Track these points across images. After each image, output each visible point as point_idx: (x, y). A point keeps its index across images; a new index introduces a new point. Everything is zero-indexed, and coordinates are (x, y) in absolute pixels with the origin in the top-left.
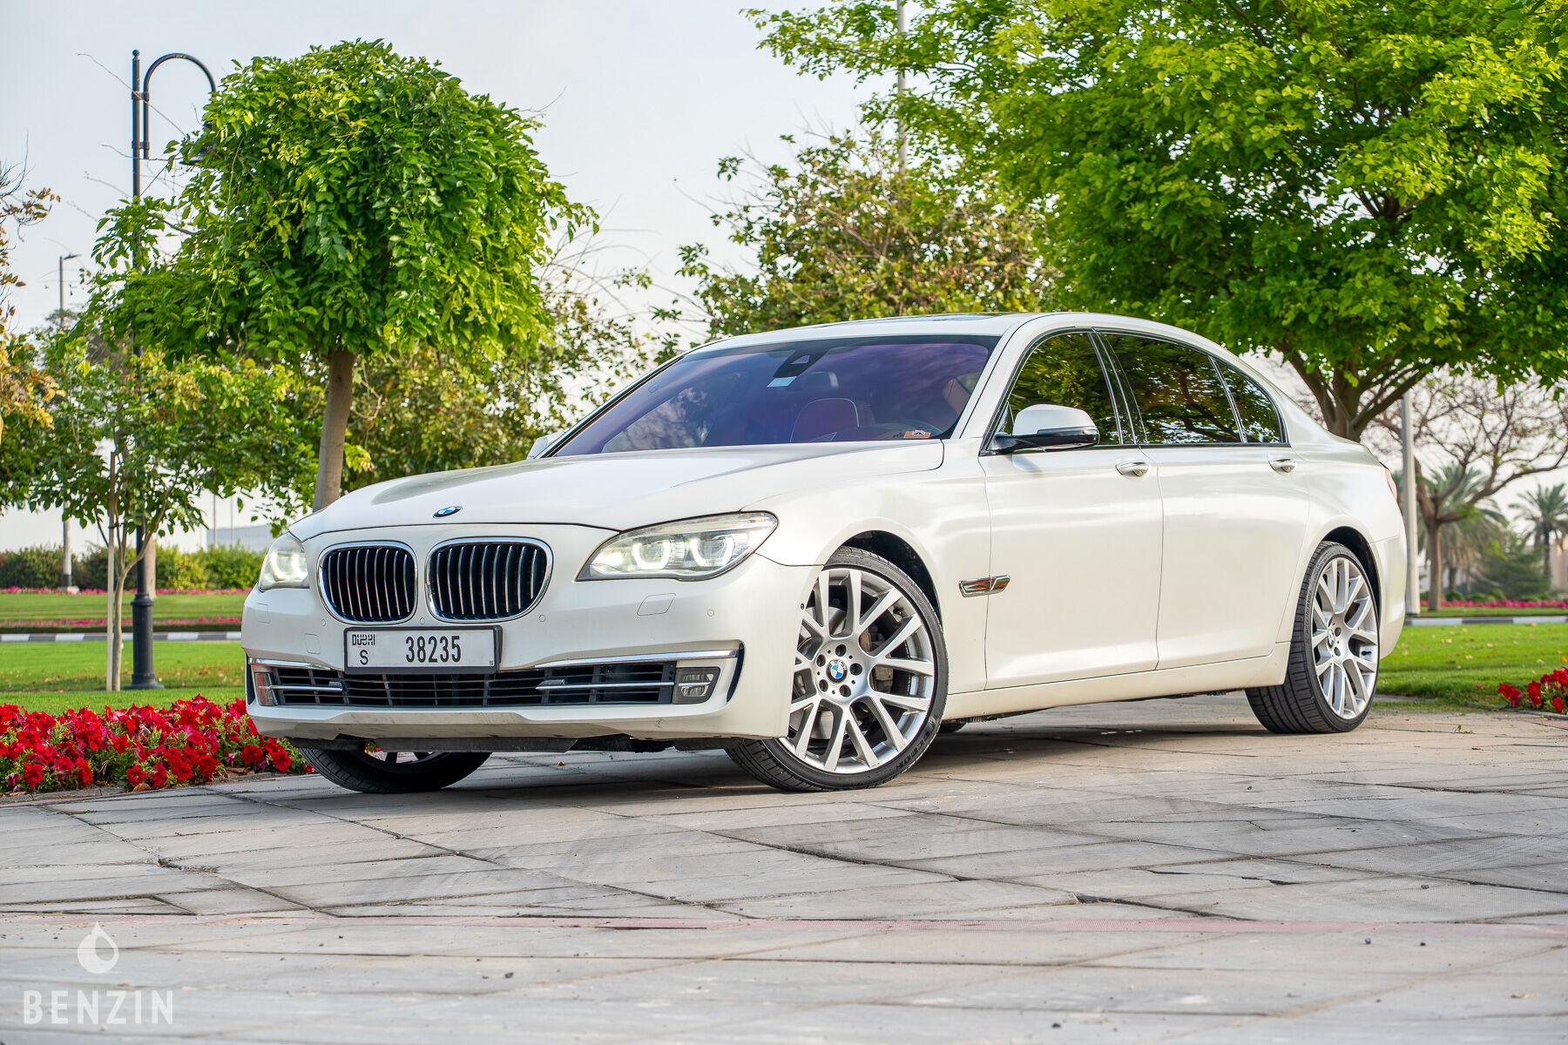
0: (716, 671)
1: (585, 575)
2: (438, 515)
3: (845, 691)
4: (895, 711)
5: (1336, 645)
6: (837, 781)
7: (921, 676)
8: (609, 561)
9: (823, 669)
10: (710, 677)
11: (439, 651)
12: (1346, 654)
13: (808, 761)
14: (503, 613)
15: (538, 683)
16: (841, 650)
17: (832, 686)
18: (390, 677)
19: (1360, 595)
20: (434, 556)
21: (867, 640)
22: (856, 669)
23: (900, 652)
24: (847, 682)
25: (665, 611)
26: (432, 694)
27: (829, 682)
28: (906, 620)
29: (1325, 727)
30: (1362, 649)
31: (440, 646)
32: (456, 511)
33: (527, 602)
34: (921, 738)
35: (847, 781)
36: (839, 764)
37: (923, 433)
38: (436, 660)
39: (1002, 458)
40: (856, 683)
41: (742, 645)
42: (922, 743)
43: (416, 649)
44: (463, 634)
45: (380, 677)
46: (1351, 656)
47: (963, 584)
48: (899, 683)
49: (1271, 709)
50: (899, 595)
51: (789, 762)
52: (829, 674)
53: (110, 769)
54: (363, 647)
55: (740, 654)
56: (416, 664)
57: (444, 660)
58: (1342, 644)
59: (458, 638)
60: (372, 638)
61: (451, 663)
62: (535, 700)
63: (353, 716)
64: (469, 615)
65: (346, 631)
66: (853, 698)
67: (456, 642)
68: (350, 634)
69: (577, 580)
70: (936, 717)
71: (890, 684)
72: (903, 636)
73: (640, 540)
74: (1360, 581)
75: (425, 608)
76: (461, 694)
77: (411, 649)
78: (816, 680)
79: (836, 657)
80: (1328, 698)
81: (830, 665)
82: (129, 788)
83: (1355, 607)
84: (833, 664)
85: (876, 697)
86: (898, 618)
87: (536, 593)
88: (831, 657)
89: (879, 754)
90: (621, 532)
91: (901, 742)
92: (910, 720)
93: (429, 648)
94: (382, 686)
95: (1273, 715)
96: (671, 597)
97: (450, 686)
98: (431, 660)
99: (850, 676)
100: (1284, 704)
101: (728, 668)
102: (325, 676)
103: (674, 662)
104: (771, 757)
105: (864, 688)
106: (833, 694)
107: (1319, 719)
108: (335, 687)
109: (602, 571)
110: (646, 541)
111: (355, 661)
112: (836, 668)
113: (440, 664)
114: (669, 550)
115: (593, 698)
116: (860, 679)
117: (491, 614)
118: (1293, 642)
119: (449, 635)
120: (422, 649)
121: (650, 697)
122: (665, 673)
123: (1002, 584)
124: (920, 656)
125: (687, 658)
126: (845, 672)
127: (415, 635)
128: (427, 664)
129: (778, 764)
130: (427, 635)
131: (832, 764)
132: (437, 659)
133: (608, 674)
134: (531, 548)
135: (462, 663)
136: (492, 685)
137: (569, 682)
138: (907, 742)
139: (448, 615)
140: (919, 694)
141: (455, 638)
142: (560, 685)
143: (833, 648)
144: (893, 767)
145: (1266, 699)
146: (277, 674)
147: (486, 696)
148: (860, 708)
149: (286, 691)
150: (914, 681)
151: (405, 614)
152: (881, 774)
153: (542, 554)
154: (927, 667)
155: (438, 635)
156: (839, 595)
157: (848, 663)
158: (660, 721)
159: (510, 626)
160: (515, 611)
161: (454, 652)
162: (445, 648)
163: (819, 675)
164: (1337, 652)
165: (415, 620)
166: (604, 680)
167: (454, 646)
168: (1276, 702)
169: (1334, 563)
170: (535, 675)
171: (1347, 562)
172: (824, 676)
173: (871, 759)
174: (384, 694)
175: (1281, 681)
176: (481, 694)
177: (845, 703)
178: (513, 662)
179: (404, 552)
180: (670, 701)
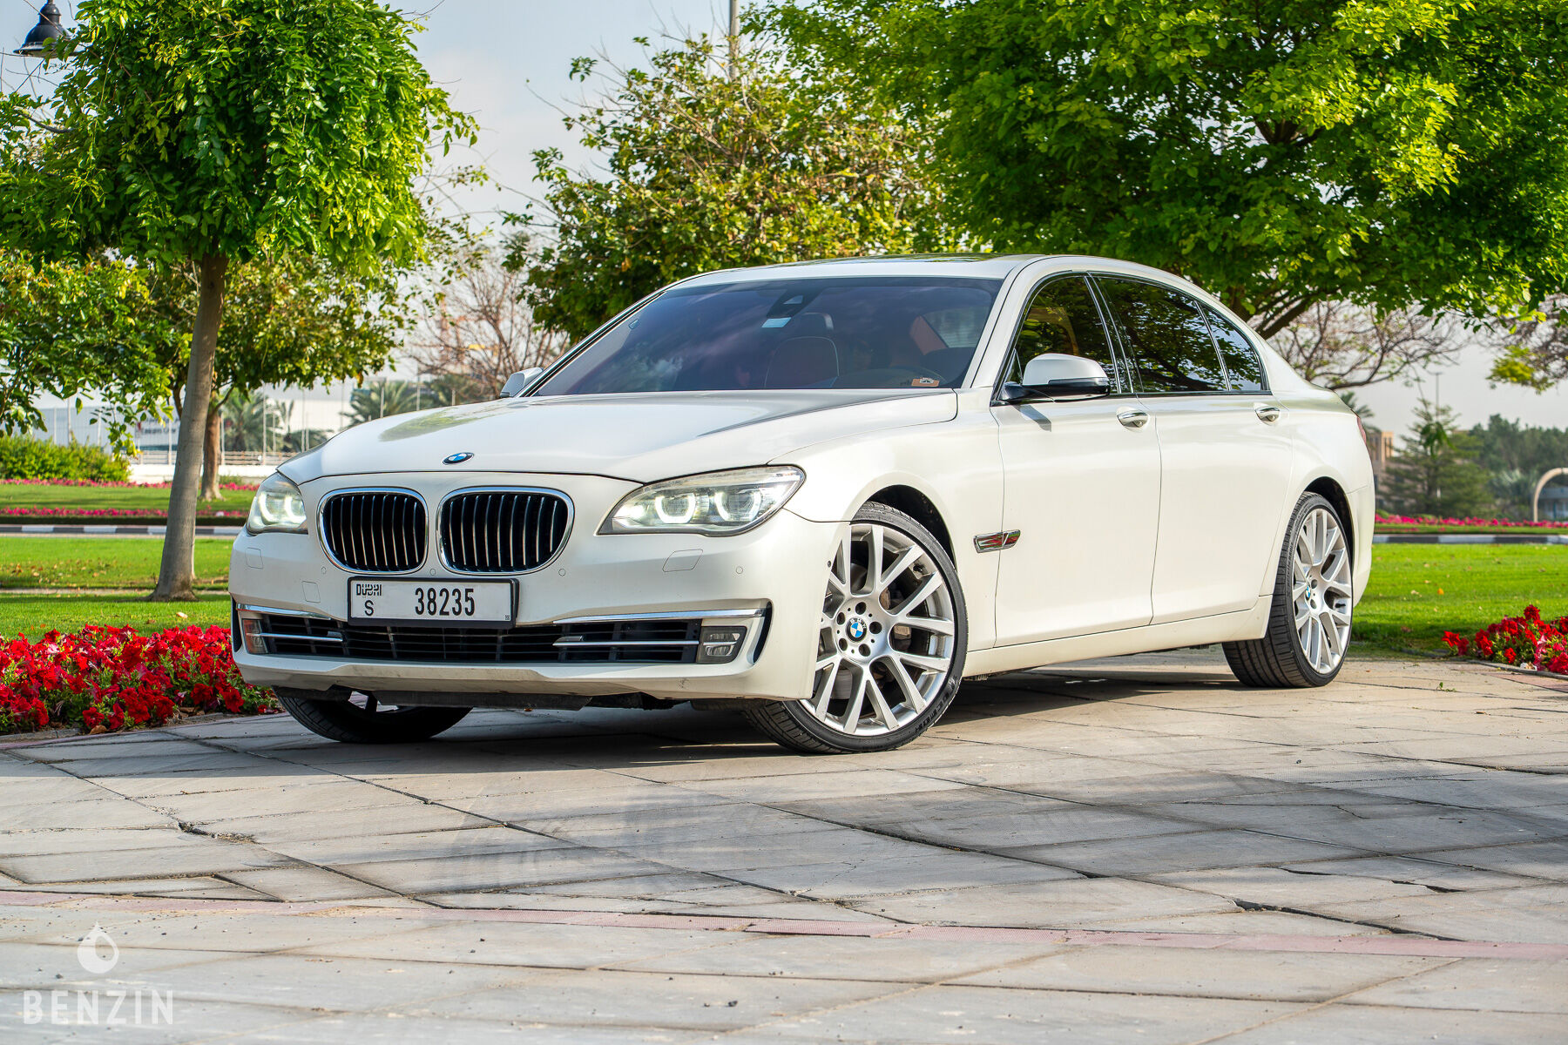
0: (743, 631)
1: (608, 528)
2: (447, 462)
3: (864, 650)
4: (914, 671)
5: (1312, 597)
6: (856, 743)
7: (941, 635)
8: (630, 514)
9: (843, 628)
10: (736, 636)
11: (452, 603)
12: (1322, 607)
13: (828, 722)
14: (519, 566)
15: (555, 639)
16: (861, 608)
17: (851, 645)
18: (395, 629)
19: (1336, 547)
20: (447, 504)
21: (887, 597)
22: (875, 628)
23: (920, 611)
24: (867, 641)
25: (691, 569)
26: (441, 648)
27: (848, 641)
28: (927, 578)
29: (1302, 681)
30: (1336, 601)
31: (452, 599)
32: (467, 458)
33: (546, 555)
34: (940, 700)
35: (867, 743)
36: (858, 726)
37: (932, 381)
38: (447, 613)
39: (1011, 407)
40: (874, 642)
41: (770, 604)
42: (941, 705)
43: (426, 601)
44: (477, 587)
45: (384, 629)
46: (1326, 609)
47: (977, 540)
48: (917, 641)
49: (1247, 663)
50: (921, 552)
51: (808, 723)
52: (848, 632)
53: (64, 709)
54: (368, 598)
55: (767, 613)
56: (426, 616)
57: (457, 614)
58: (1318, 596)
59: (472, 590)
60: (379, 588)
61: (463, 617)
62: (553, 656)
63: (355, 668)
64: (483, 567)
65: (350, 580)
66: (872, 657)
67: (470, 595)
68: (354, 584)
69: (599, 534)
70: (955, 678)
71: (908, 643)
72: (924, 595)
73: (664, 493)
74: (1337, 532)
75: (435, 559)
76: (469, 648)
77: (420, 601)
78: (836, 639)
79: (855, 615)
80: (1306, 652)
81: (850, 624)
82: (85, 730)
83: (1331, 558)
84: (853, 622)
85: (896, 656)
86: (918, 576)
87: (555, 547)
88: (851, 615)
89: (898, 715)
90: (645, 484)
91: (919, 701)
92: (928, 680)
93: (440, 601)
94: (387, 637)
95: (1250, 668)
96: (698, 553)
97: (458, 639)
98: (442, 613)
99: (870, 635)
100: (1262, 658)
101: (755, 626)
102: (322, 625)
103: (700, 621)
104: (791, 718)
105: (884, 647)
106: (852, 654)
107: (1297, 673)
108: (334, 638)
109: (626, 524)
110: (668, 493)
111: (359, 612)
112: (855, 626)
113: (452, 617)
114: (694, 506)
115: (613, 656)
116: (879, 638)
117: (507, 567)
118: (1275, 595)
119: (462, 587)
120: (432, 601)
121: (674, 656)
122: (690, 631)
123: (1012, 539)
124: (940, 616)
125: (713, 617)
126: (865, 630)
127: (426, 586)
128: (437, 617)
129: (798, 726)
130: (438, 587)
131: (851, 726)
132: (449, 611)
133: (628, 631)
134: (550, 499)
135: (476, 617)
136: (505, 640)
137: (586, 639)
138: (927, 703)
139: (461, 567)
140: (939, 654)
141: (468, 591)
142: (578, 642)
143: (853, 606)
144: (913, 730)
145: (1244, 652)
146: (268, 621)
147: (499, 652)
148: (880, 669)
149: (277, 640)
150: (933, 640)
151: (413, 564)
152: (900, 737)
153: (563, 508)
154: (947, 626)
155: (450, 587)
156: (861, 551)
157: (868, 621)
158: (684, 680)
159: (528, 579)
160: (532, 564)
161: (468, 605)
162: (458, 601)
163: (840, 633)
164: (1313, 605)
165: (424, 571)
166: (623, 638)
167: (467, 599)
168: (1254, 655)
169: (1314, 514)
170: (551, 631)
171: (1325, 513)
172: (843, 635)
173: (890, 720)
174: (389, 646)
175: (1262, 635)
176: (494, 648)
177: (865, 662)
178: (531, 616)
179: (413, 500)
180: (694, 661)
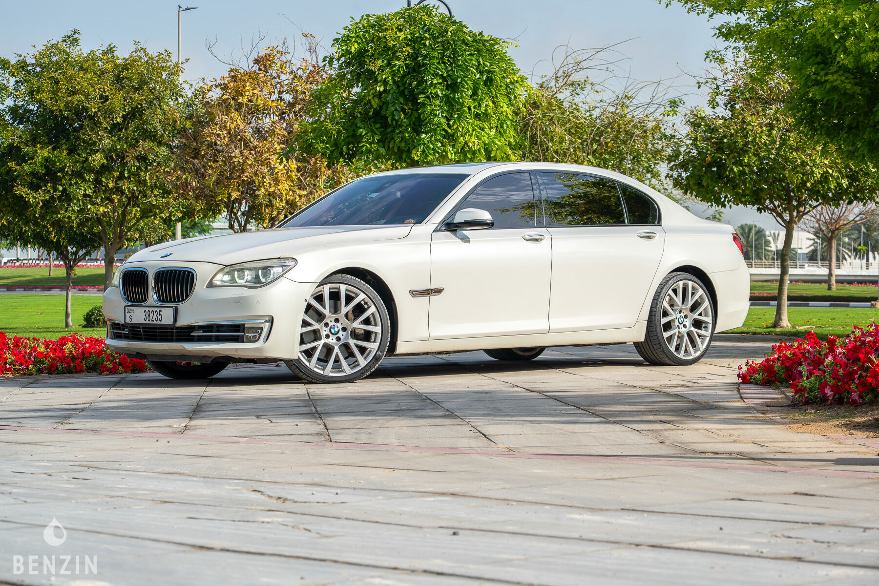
0: (262, 329)
1: (211, 285)
2: (162, 257)
3: (338, 339)
4: (361, 349)
5: (685, 323)
6: (331, 379)
7: (376, 333)
8: (221, 279)
9: (327, 329)
10: (260, 331)
11: (155, 317)
12: (690, 328)
13: (315, 369)
14: (179, 301)
15: (192, 332)
16: (337, 320)
17: (332, 337)
18: (143, 328)
19: (701, 298)
20: (156, 274)
21: (351, 316)
22: (344, 329)
24: (340, 335)
25: (239, 302)
26: (156, 336)
27: (330, 335)
28: (369, 307)
29: (670, 363)
31: (155, 314)
32: (170, 255)
33: (187, 296)
34: (373, 361)
35: (334, 379)
36: (331, 372)
37: (413, 221)
39: (447, 233)
40: (343, 336)
41: (273, 318)
42: (374, 363)
43: (147, 315)
44: (163, 310)
45: (139, 328)
46: (693, 329)
47: (411, 292)
48: (366, 336)
50: (365, 296)
51: (305, 370)
52: (330, 331)
54: (130, 314)
55: (272, 321)
56: (147, 322)
57: (157, 321)
58: (689, 323)
60: (134, 310)
61: (159, 322)
62: (192, 339)
64: (167, 301)
65: (125, 306)
66: (341, 342)
67: (160, 313)
68: (127, 308)
69: (206, 287)
70: (381, 352)
71: (363, 337)
72: (367, 314)
73: (236, 270)
74: (700, 292)
75: (153, 297)
76: (167, 336)
77: (145, 315)
78: (324, 334)
79: (334, 323)
80: (672, 349)
81: (331, 327)
83: (696, 305)
84: (333, 326)
85: (352, 342)
86: (366, 306)
87: (190, 292)
88: (331, 324)
89: (351, 368)
90: (226, 266)
91: (363, 362)
92: (370, 352)
93: (151, 315)
94: (140, 331)
95: (647, 356)
96: (242, 295)
97: (167, 332)
98: (152, 321)
99: (341, 333)
101: (266, 326)
103: (244, 324)
104: (297, 367)
105: (347, 338)
106: (332, 341)
108: (126, 331)
109: (218, 283)
110: (238, 270)
111: (128, 321)
112: (334, 329)
113: (155, 322)
114: (247, 275)
115: (213, 339)
116: (345, 333)
117: (174, 301)
119: (158, 309)
120: (149, 315)
122: (241, 329)
123: (439, 291)
124: (376, 325)
125: (249, 323)
126: (339, 331)
127: (147, 309)
128: (151, 322)
129: (301, 371)
130: (151, 309)
131: (329, 371)
132: (154, 320)
133: (221, 329)
134: (189, 272)
135: (163, 322)
136: (177, 332)
137: (204, 332)
138: (366, 363)
139: (160, 301)
140: (374, 342)
141: (160, 311)
142: (200, 333)
143: (333, 320)
144: (359, 374)
145: (642, 348)
146: (113, 325)
147: (175, 338)
148: (348, 347)
149: (116, 333)
150: (373, 335)
151: (145, 300)
152: (351, 377)
153: (192, 276)
154: (378, 329)
155: (154, 309)
156: (334, 296)
157: (340, 327)
158: (237, 349)
159: (181, 306)
160: (183, 300)
161: (159, 317)
162: (157, 315)
163: (324, 332)
164: (684, 326)
165: (148, 303)
166: (218, 331)
167: (160, 315)
169: (681, 283)
170: (191, 328)
171: (690, 283)
172: (328, 332)
173: (348, 370)
174: (141, 335)
175: (643, 340)
176: (172, 336)
177: (337, 344)
178: (181, 322)
179: (146, 273)
180: (243, 342)
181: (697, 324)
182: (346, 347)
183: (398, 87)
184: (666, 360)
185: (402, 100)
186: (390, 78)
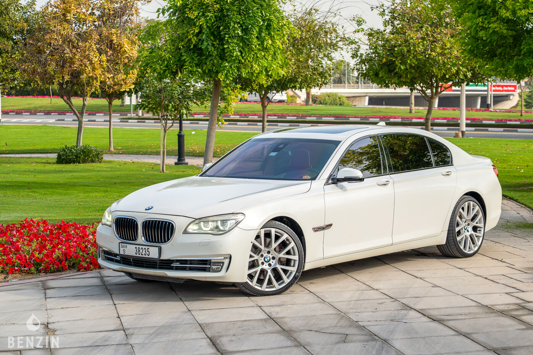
0: (223, 263)
1: (185, 232)
2: (146, 210)
3: (270, 265)
4: (285, 271)
5: (468, 229)
6: (265, 293)
7: (295, 260)
8: (193, 228)
9: (263, 259)
10: (221, 264)
11: (144, 252)
12: (471, 232)
13: (256, 287)
14: (162, 242)
15: (172, 263)
16: (269, 252)
17: (265, 264)
18: (132, 258)
19: (477, 212)
20: (143, 223)
21: (277, 249)
22: (274, 258)
23: (288, 253)
24: (270, 262)
25: (207, 245)
26: (143, 264)
28: (290, 243)
29: (460, 256)
30: (478, 229)
31: (144, 251)
32: (152, 208)
33: (168, 239)
34: (294, 280)
35: (268, 293)
36: (266, 288)
37: (309, 177)
39: (333, 185)
41: (231, 255)
43: (138, 251)
44: (150, 248)
46: (473, 232)
47: (314, 229)
48: (288, 262)
49: (443, 250)
50: (288, 236)
51: (249, 287)
54: (124, 248)
55: (230, 258)
56: (138, 255)
57: (145, 255)
58: (470, 229)
60: (126, 246)
61: (147, 256)
62: (171, 268)
63: (122, 268)
64: (152, 242)
65: (119, 243)
66: (272, 267)
68: (121, 244)
69: (183, 234)
70: (299, 273)
71: (285, 263)
72: (289, 248)
73: (203, 221)
74: (477, 208)
75: (141, 239)
77: (136, 251)
78: (260, 262)
79: (267, 254)
80: (462, 247)
81: (265, 257)
83: (475, 217)
85: (279, 267)
86: (288, 242)
87: (171, 237)
88: (265, 255)
89: (279, 285)
90: (196, 219)
91: (287, 281)
92: (291, 273)
93: (141, 251)
95: (444, 252)
96: (209, 241)
98: (142, 255)
99: (272, 260)
101: (226, 262)
102: (115, 254)
103: (211, 260)
104: (244, 286)
105: (275, 264)
106: (266, 267)
108: (118, 258)
109: (191, 231)
110: (204, 222)
111: (122, 253)
112: (267, 258)
113: (144, 256)
114: (211, 226)
115: (187, 269)
116: (274, 261)
117: (158, 242)
118: (449, 230)
119: (146, 247)
120: (139, 251)
121: (204, 270)
122: (208, 263)
123: (330, 226)
124: (294, 254)
125: (214, 259)
126: (270, 259)
127: (138, 246)
128: (140, 256)
129: (246, 288)
130: (141, 247)
131: (264, 288)
132: (143, 254)
133: (193, 262)
134: (170, 223)
135: (150, 256)
136: (160, 263)
137: (181, 264)
138: (289, 281)
139: (147, 241)
140: (294, 266)
141: (148, 249)
142: (178, 265)
143: (266, 252)
144: (284, 289)
146: (105, 252)
147: (158, 267)
149: (107, 257)
150: (293, 262)
151: (136, 240)
152: (280, 291)
153: (173, 226)
154: (296, 258)
155: (144, 247)
156: (268, 235)
157: (271, 256)
158: (206, 277)
159: (163, 246)
160: (165, 242)
161: (147, 253)
162: (145, 251)
163: (261, 260)
164: (468, 231)
165: (137, 242)
166: (191, 264)
167: (148, 251)
168: (445, 248)
169: (467, 203)
170: (171, 261)
171: (472, 203)
172: (263, 261)
173: (277, 286)
174: (131, 262)
175: (444, 243)
176: (156, 265)
177: (269, 269)
178: (164, 257)
179: (135, 221)
180: (209, 271)
181: (475, 229)
182: (275, 270)
183: (210, 29)
184: (458, 255)
185: (212, 38)
186: (205, 24)
